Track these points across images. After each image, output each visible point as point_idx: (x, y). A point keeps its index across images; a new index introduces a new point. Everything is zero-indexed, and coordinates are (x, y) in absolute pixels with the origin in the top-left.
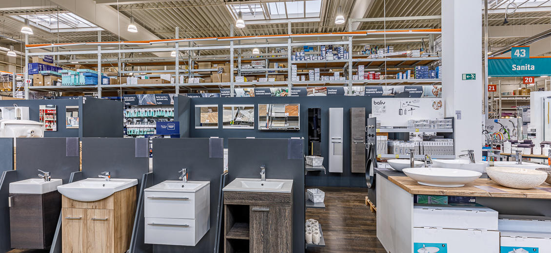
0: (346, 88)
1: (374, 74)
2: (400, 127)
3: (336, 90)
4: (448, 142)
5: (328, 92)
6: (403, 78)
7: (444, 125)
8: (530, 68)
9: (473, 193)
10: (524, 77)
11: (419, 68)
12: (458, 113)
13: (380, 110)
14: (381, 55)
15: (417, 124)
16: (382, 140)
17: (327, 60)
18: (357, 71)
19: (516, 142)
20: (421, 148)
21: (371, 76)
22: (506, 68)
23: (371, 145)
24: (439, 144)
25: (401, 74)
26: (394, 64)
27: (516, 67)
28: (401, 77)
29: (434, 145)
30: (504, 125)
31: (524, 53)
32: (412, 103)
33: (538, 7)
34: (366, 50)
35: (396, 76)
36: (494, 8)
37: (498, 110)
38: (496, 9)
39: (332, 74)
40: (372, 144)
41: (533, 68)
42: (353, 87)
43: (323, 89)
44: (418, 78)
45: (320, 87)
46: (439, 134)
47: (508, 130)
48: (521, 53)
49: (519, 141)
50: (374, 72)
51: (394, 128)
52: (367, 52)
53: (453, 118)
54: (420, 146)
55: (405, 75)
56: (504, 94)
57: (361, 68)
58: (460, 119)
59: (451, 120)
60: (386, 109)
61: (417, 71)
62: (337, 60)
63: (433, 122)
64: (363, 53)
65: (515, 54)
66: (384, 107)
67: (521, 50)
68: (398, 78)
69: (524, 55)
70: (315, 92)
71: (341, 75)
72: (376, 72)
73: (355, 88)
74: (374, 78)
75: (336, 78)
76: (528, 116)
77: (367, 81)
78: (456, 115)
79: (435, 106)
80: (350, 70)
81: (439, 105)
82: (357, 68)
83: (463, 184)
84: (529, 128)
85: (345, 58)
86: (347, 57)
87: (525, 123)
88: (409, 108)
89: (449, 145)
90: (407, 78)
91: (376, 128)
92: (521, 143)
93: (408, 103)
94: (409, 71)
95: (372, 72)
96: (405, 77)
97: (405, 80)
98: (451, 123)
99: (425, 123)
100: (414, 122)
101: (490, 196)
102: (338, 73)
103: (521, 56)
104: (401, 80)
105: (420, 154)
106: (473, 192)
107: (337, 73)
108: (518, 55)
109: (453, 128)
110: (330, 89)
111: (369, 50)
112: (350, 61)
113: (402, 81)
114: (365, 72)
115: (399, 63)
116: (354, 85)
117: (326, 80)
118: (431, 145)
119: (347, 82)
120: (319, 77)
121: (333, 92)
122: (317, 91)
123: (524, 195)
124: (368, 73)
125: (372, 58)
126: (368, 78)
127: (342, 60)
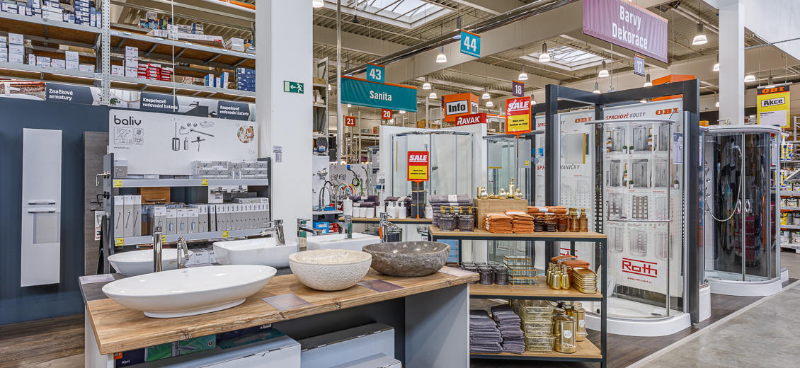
0: (95, 91)
1: (160, 70)
2: (174, 177)
3: (71, 93)
4: (259, 204)
5: (48, 94)
6: (215, 86)
7: (255, 172)
8: (388, 97)
9: (250, 321)
10: (383, 109)
11: (243, 71)
12: (278, 151)
13: (130, 136)
14: (174, 35)
15: (204, 169)
16: (127, 205)
17: (45, 20)
18: (124, 59)
19: (359, 199)
20: (213, 219)
21: (153, 73)
22: (364, 94)
23: (106, 216)
24: (244, 208)
25: (211, 77)
26: (201, 57)
27: (374, 94)
28: (211, 83)
29: (235, 211)
30: (357, 173)
31: (379, 74)
32: (198, 128)
33: (395, 20)
34: (151, 21)
35: (204, 81)
36: (351, 6)
37: (358, 152)
38: (353, 8)
39: (62, 56)
40: (108, 215)
41: (390, 99)
42: (112, 90)
43: (36, 86)
44: (242, 89)
45: (25, 82)
46: (251, 189)
47: (361, 179)
48: (376, 73)
49: (362, 198)
50: (159, 66)
51: (161, 177)
52: (152, 24)
53: (269, 160)
54: (209, 215)
55: (218, 80)
56: (363, 131)
57: (132, 53)
58: (281, 161)
59: (266, 162)
60: (143, 136)
61: (239, 76)
62: (71, 25)
63: (235, 166)
64: (144, 25)
65: (371, 75)
66: (139, 132)
67: (377, 71)
68: (207, 84)
69: (380, 79)
70: (12, 92)
71: (83, 60)
72: (163, 66)
73: (118, 93)
74: (160, 78)
75: (70, 63)
76: (378, 161)
77: (143, 80)
78: (275, 154)
79: (242, 136)
80: (106, 54)
81: (250, 135)
82: (124, 53)
83: (242, 299)
84: (379, 177)
85: (93, 23)
86: (99, 23)
87: (375, 171)
88: (194, 136)
89: (261, 210)
90: (222, 86)
91: (112, 178)
92: (365, 201)
93: (192, 127)
94: (226, 75)
95: (155, 65)
96: (218, 84)
97: (218, 90)
98: (266, 169)
99: (221, 168)
100: (199, 164)
101: (282, 319)
102: (76, 54)
103: (377, 78)
104: (210, 88)
105: (209, 230)
106: (251, 317)
107: (73, 55)
108: (374, 76)
109: (269, 177)
110: (56, 88)
111: (156, 22)
112: (106, 34)
113: (214, 91)
114: (140, 62)
115: (212, 58)
116: (114, 85)
117: (41, 64)
118: (231, 211)
119: (97, 77)
120: (21, 57)
121: (63, 94)
122: (18, 89)
123: (337, 304)
124: (147, 66)
125: (154, 36)
126: (147, 75)
127: (84, 27)
